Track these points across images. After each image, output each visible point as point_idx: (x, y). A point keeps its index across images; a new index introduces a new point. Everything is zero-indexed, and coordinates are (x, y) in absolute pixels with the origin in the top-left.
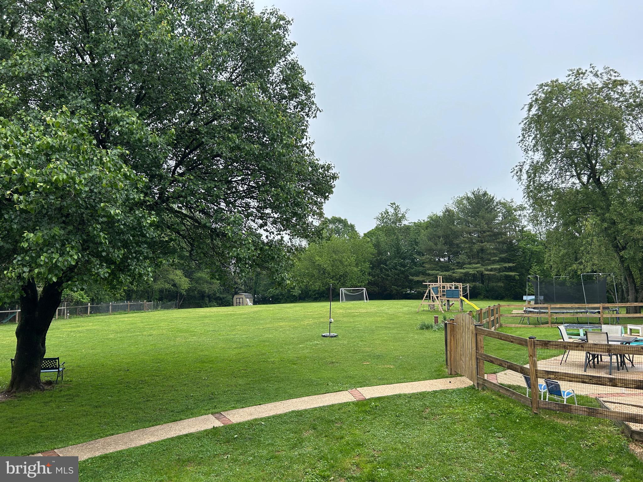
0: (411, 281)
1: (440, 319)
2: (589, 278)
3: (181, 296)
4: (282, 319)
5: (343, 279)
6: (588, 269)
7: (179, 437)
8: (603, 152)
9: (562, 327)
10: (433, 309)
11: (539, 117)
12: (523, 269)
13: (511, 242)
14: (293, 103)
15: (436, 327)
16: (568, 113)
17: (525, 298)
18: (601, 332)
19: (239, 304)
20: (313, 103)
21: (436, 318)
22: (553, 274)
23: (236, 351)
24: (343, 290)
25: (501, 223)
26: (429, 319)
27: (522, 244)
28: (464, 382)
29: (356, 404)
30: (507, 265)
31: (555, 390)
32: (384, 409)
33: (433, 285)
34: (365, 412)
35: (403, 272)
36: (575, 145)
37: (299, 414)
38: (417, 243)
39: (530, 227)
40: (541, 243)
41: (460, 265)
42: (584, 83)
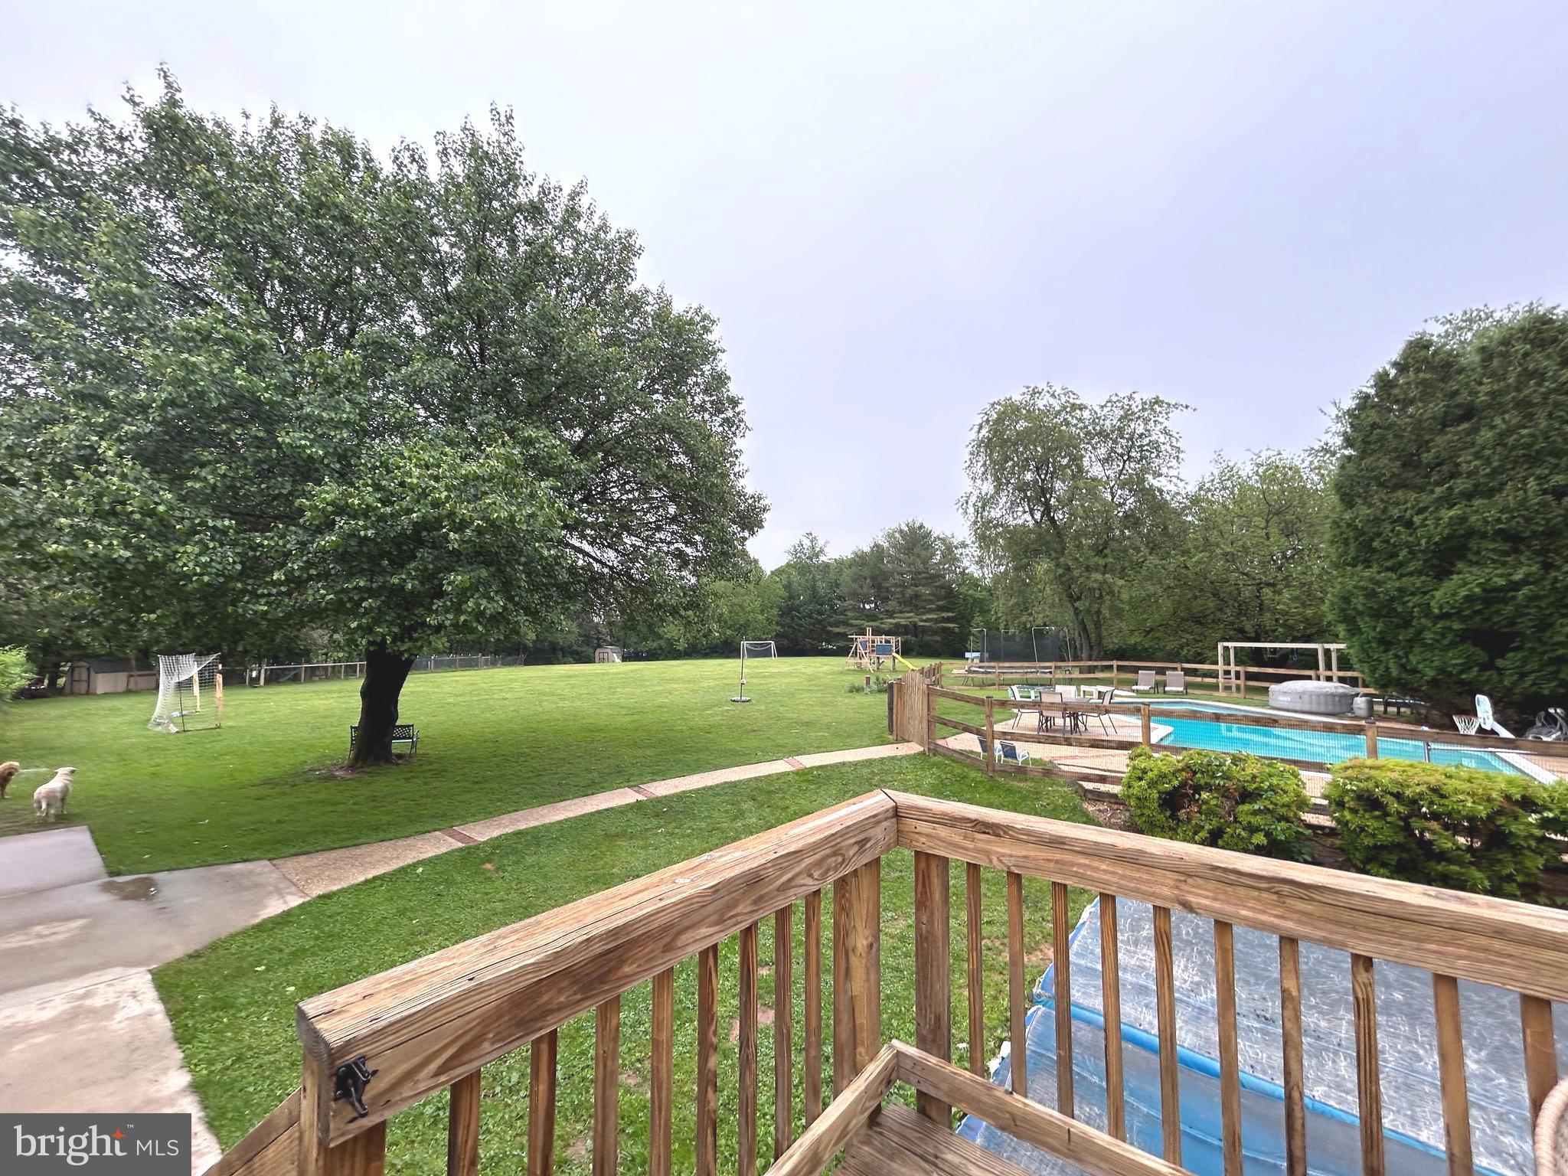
0: (830, 632)
1: (873, 680)
2: (1040, 633)
3: (526, 647)
4: (672, 680)
5: (743, 629)
6: (1039, 622)
7: (599, 812)
8: (1058, 485)
9: (1014, 688)
10: (860, 669)
11: (990, 440)
12: (964, 619)
13: (950, 587)
14: (718, 419)
15: (867, 690)
16: (1023, 437)
17: (967, 655)
18: (1054, 693)
19: (602, 660)
20: (741, 421)
21: (868, 679)
22: (1002, 626)
23: (628, 719)
24: (744, 644)
25: (940, 563)
26: (859, 680)
27: (963, 589)
28: (913, 748)
29: (797, 773)
30: (945, 615)
31: (1010, 753)
32: (828, 778)
33: (861, 638)
34: (807, 781)
35: (819, 622)
36: (1029, 476)
37: (733, 785)
38: (837, 585)
39: (974, 570)
40: (985, 588)
41: (890, 614)
42: (1041, 404)
